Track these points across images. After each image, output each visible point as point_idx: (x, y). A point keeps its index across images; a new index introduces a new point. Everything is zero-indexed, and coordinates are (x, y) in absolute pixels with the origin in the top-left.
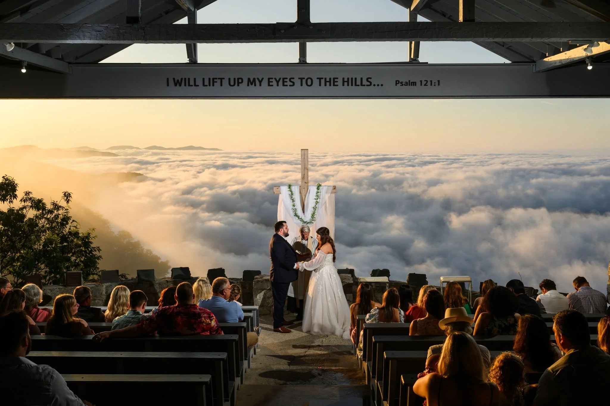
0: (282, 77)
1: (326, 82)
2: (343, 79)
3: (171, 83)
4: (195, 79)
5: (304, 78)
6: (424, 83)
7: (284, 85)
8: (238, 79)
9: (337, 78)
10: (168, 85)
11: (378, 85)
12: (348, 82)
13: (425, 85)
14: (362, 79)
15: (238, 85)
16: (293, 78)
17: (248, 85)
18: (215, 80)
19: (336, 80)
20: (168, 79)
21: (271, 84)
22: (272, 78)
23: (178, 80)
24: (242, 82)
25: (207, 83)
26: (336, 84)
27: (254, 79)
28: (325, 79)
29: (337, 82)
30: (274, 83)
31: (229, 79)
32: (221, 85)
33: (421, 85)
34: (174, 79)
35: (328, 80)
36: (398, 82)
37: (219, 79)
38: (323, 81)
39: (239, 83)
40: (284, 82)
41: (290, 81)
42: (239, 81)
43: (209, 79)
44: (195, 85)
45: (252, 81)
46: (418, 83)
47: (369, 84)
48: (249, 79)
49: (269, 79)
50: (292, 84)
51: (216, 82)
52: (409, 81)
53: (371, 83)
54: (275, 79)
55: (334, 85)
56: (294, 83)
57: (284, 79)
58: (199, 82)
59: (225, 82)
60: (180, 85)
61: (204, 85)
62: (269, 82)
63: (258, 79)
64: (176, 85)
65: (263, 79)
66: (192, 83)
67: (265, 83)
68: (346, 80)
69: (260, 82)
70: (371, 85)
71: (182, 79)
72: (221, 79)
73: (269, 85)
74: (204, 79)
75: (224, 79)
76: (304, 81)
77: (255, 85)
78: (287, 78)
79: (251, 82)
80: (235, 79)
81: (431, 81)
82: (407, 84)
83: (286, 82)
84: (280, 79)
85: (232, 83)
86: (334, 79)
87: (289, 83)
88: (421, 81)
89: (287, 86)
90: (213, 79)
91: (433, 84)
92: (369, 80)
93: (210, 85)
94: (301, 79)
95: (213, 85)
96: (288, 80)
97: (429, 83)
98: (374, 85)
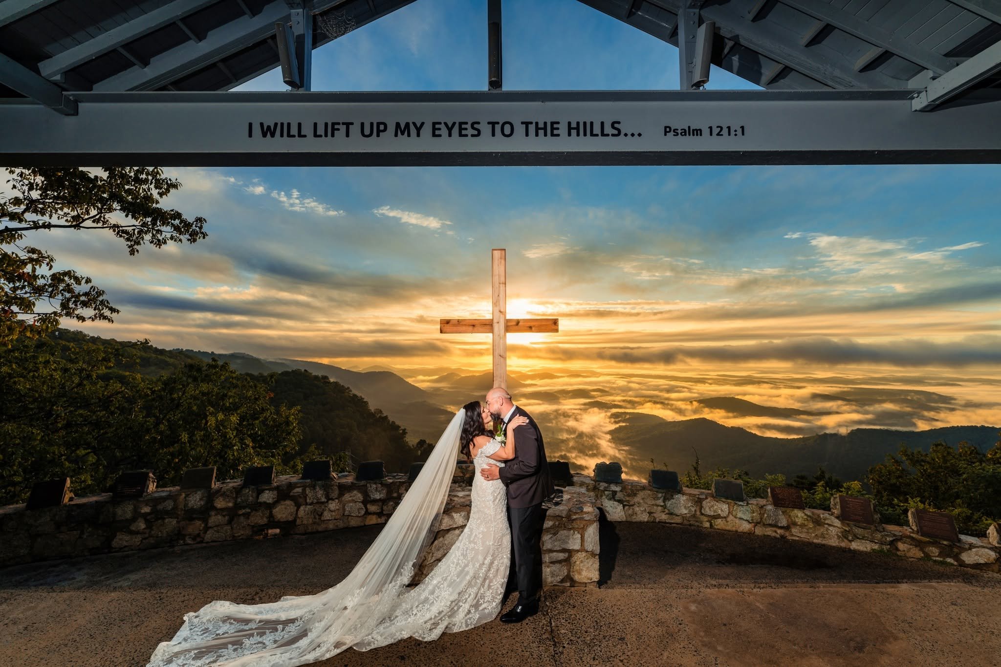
0: (458, 121)
1: (537, 129)
2: (569, 123)
3: (257, 130)
4: (299, 124)
5: (498, 123)
6: (716, 131)
7: (461, 135)
8: (379, 124)
9: (558, 123)
10: (250, 135)
11: (633, 135)
12: (577, 129)
13: (718, 134)
14: (602, 124)
15: (378, 135)
16: (478, 123)
17: (396, 135)
18: (336, 127)
19: (555, 126)
20: (250, 125)
21: (437, 132)
22: (440, 123)
23: (269, 127)
24: (385, 130)
25: (321, 131)
26: (555, 132)
27: (407, 125)
28: (537, 123)
29: (558, 129)
30: (444, 131)
31: (362, 124)
32: (348, 135)
33: (711, 134)
34: (262, 125)
35: (541, 125)
36: (668, 130)
37: (343, 124)
38: (532, 128)
39: (379, 132)
40: (461, 129)
41: (473, 128)
42: (379, 129)
43: (326, 124)
44: (300, 135)
45: (403, 127)
46: (706, 131)
47: (616, 132)
48: (398, 125)
49: (434, 124)
50: (476, 132)
51: (338, 129)
52: (689, 127)
53: (619, 130)
54: (446, 124)
55: (553, 135)
56: (479, 131)
57: (461, 124)
58: (307, 130)
59: (355, 130)
61: (316, 135)
62: (434, 129)
63: (414, 124)
65: (423, 124)
66: (294, 131)
67: (427, 130)
68: (574, 125)
69: (418, 130)
70: (619, 134)
71: (276, 124)
72: (348, 125)
73: (434, 135)
75: (352, 124)
76: (498, 128)
78: (466, 123)
79: (402, 130)
80: (372, 124)
81: (729, 128)
82: (684, 133)
83: (466, 129)
84: (454, 124)
85: (367, 131)
86: (552, 123)
87: (470, 131)
88: (711, 128)
89: (466, 136)
90: (333, 124)
91: (733, 133)
92: (616, 125)
93: (326, 135)
94: (493, 124)
95: (333, 135)
96: (468, 126)
97: (725, 132)
98: (626, 135)
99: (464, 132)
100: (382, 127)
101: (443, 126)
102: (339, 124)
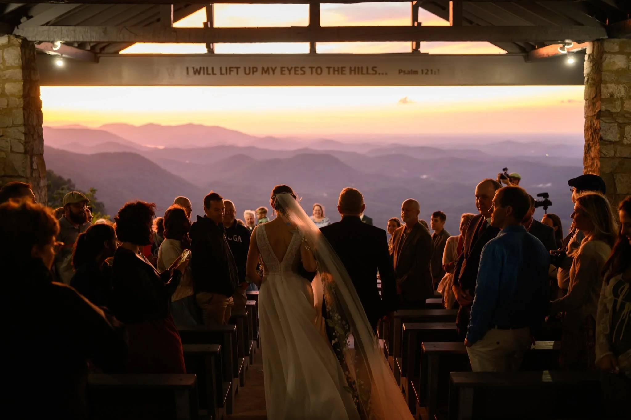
0: (294, 66)
1: (334, 70)
2: (351, 68)
3: (191, 72)
4: (213, 69)
5: (314, 68)
6: (425, 71)
7: (295, 74)
8: (253, 68)
9: (344, 67)
10: (188, 73)
11: (383, 74)
12: (355, 70)
13: (426, 74)
14: (367, 68)
15: (253, 74)
16: (304, 68)
17: (262, 74)
18: (232, 69)
19: (344, 69)
20: (187, 68)
21: (283, 72)
22: (284, 68)
23: (197, 69)
24: (256, 71)
25: (224, 71)
26: (344, 72)
27: (268, 68)
28: (334, 68)
29: (344, 71)
30: (287, 72)
31: (245, 68)
32: (237, 73)
33: (423, 73)
34: (193, 68)
35: (336, 69)
36: (401, 71)
37: (236, 68)
38: (331, 70)
39: (253, 72)
40: (295, 71)
41: (301, 70)
42: (253, 70)
43: (226, 68)
44: (213, 74)
45: (265, 69)
46: (420, 72)
47: (374, 72)
48: (263, 69)
49: (282, 68)
50: (302, 72)
51: (232, 71)
52: (412, 70)
53: (376, 72)
54: (288, 68)
55: (342, 74)
56: (304, 72)
57: (295, 68)
58: (217, 71)
59: (241, 71)
60: (199, 73)
61: (221, 74)
62: (282, 71)
63: (272, 68)
64: (195, 73)
65: (276, 68)
66: (210, 71)
67: (278, 71)
68: (353, 69)
69: (274, 71)
70: (375, 74)
71: (200, 68)
72: (237, 68)
73: (282, 74)
74: (221, 69)
75: (239, 68)
76: (314, 70)
77: (269, 74)
78: (298, 68)
79: (265, 71)
80: (250, 68)
81: (432, 70)
82: (409, 73)
83: (298, 71)
84: (292, 68)
85: (247, 72)
86: (342, 68)
87: (300, 72)
88: (422, 70)
89: (298, 74)
90: (230, 68)
91: (433, 73)
92: (375, 69)
93: (227, 74)
94: (312, 68)
95: (230, 74)
96: (299, 69)
97: (430, 72)
98: (379, 74)
99: (297, 72)
100: (255, 70)
101: (286, 69)
102: (232, 68)
